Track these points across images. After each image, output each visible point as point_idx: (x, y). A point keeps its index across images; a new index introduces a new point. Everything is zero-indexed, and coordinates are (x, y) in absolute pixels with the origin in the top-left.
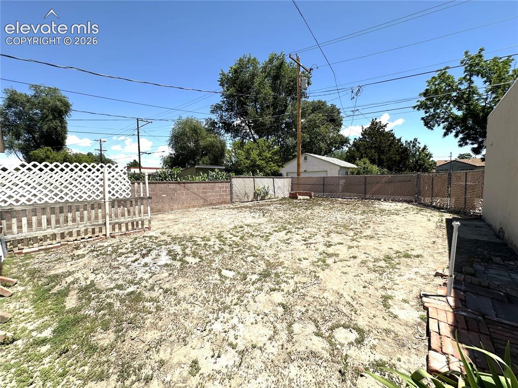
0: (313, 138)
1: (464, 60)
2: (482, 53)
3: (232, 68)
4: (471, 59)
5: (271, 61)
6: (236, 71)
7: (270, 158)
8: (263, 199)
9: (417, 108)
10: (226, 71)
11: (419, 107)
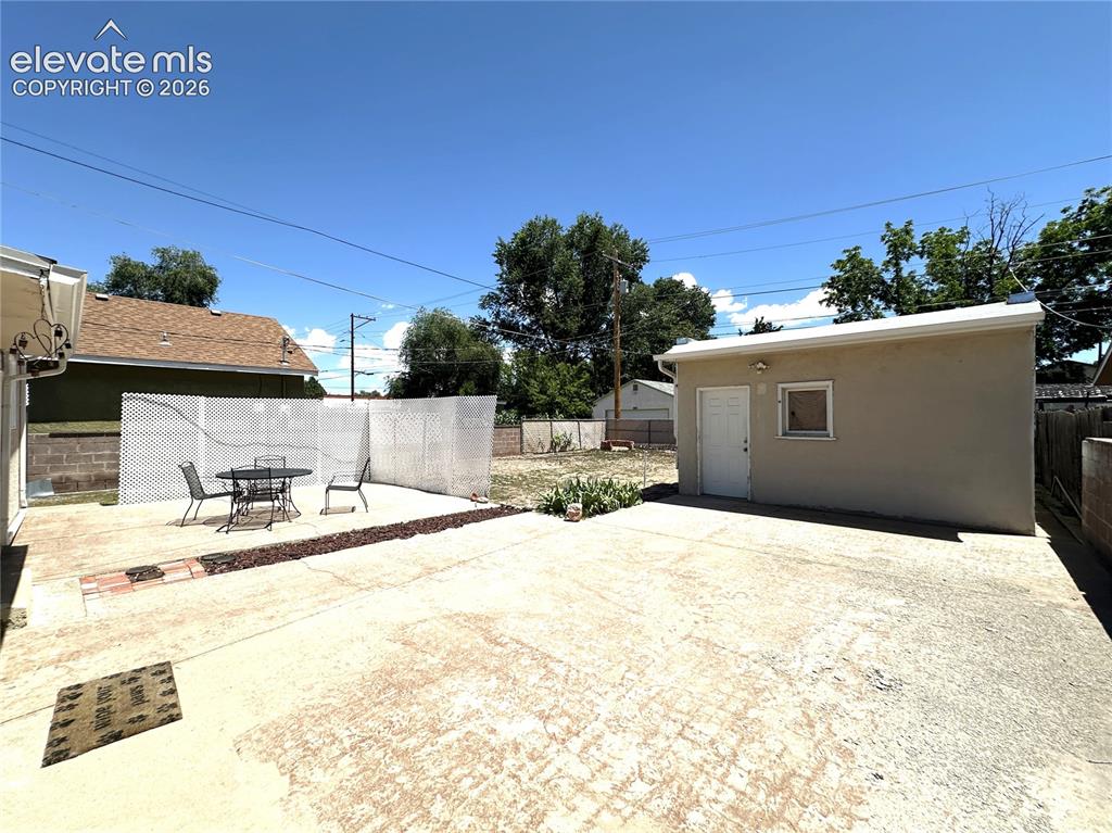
1: (885, 236)
2: (911, 227)
3: (516, 235)
4: (895, 235)
5: (580, 227)
6: (523, 241)
7: (576, 392)
8: (563, 449)
9: (825, 303)
10: (507, 240)
11: (829, 301)
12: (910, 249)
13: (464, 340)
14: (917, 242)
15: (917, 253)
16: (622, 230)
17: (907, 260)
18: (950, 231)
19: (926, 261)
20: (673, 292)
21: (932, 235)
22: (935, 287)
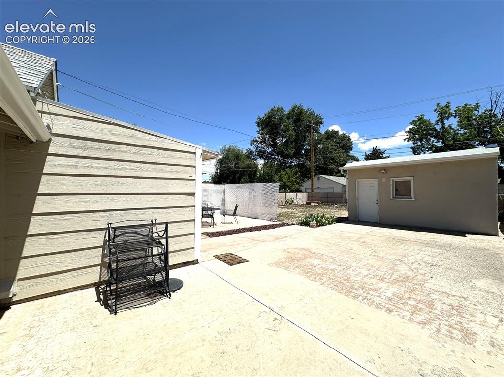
0: (327, 161)
1: (436, 109)
2: (450, 104)
3: (265, 114)
4: (441, 108)
5: (293, 110)
6: (269, 117)
7: (295, 181)
8: (290, 204)
9: (407, 140)
10: (262, 116)
11: (409, 139)
12: (449, 114)
13: (242, 159)
14: (453, 111)
15: (453, 116)
16: (311, 110)
17: (448, 120)
18: (470, 105)
19: (457, 119)
20: (333, 136)
21: (461, 107)
22: (462, 131)
